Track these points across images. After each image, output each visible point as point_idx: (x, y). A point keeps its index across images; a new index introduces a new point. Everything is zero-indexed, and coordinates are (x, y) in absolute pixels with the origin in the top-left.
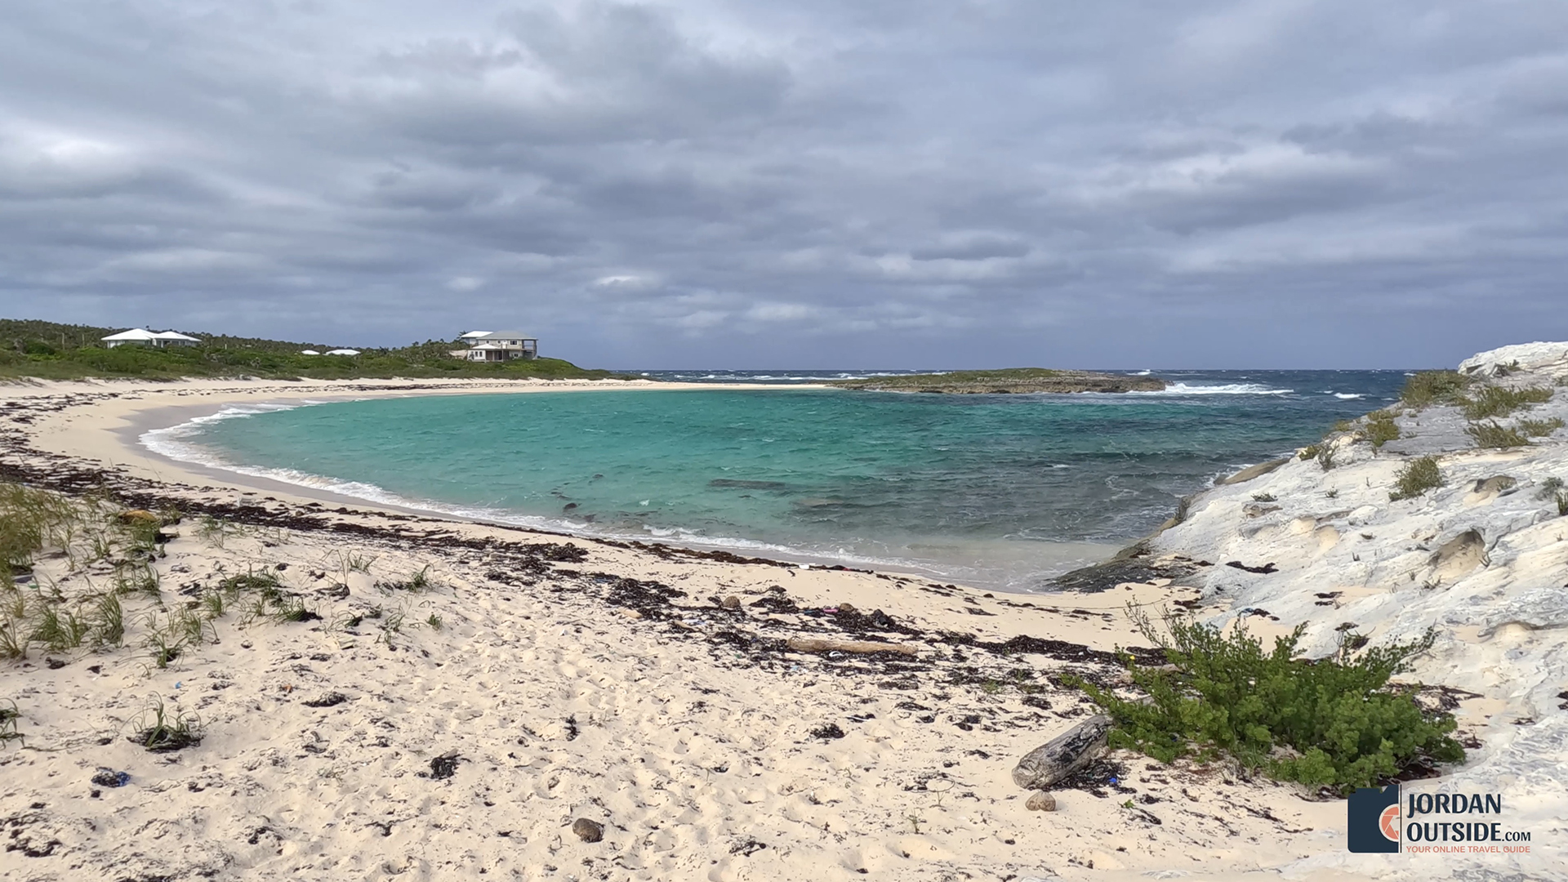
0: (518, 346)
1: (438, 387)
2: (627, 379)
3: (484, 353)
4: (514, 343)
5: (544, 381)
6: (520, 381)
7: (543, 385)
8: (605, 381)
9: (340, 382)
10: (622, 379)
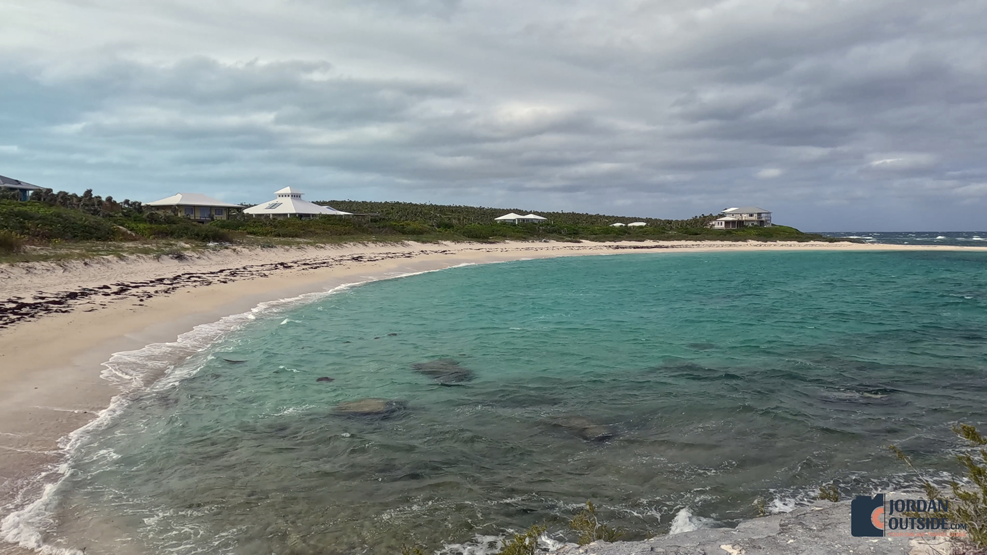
0: (755, 218)
1: (673, 247)
2: (831, 241)
3: (723, 223)
4: (751, 215)
5: (760, 243)
6: (740, 243)
7: (756, 246)
8: (812, 242)
9: (608, 243)
10: (826, 241)
